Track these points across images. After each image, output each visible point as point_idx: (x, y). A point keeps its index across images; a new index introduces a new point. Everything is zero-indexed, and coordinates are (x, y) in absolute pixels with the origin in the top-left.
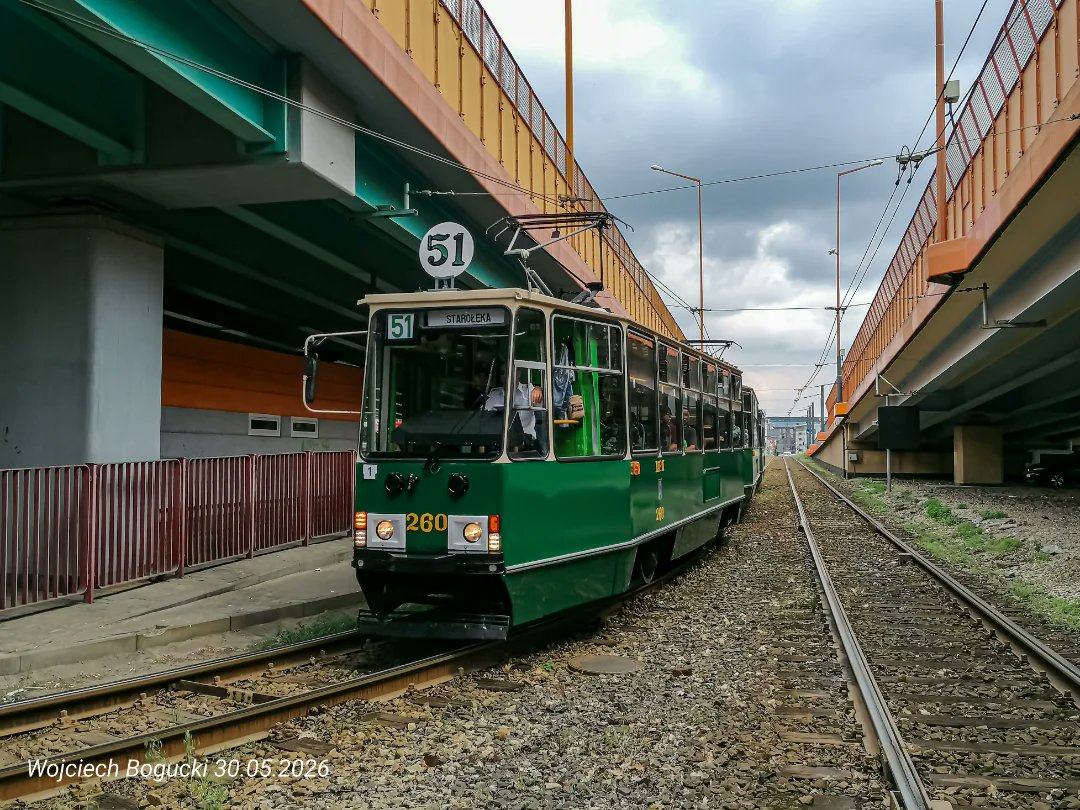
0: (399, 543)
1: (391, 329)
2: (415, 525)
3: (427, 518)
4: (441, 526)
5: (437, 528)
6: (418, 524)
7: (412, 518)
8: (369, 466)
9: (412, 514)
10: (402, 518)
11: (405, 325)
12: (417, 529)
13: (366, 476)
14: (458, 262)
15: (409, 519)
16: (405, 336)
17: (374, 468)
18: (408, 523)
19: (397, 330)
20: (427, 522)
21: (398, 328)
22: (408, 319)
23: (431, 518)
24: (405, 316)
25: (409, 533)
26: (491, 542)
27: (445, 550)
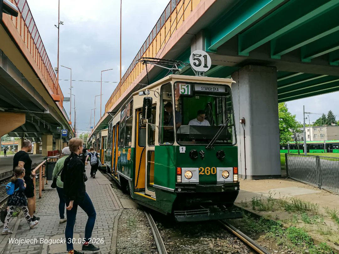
0: (195, 180)
1: (180, 90)
2: (203, 172)
3: (207, 169)
4: (214, 172)
5: (212, 173)
6: (204, 172)
7: (201, 169)
8: (182, 147)
9: (201, 168)
10: (197, 169)
11: (186, 89)
12: (204, 174)
13: (181, 152)
14: (206, 66)
15: (200, 170)
16: (186, 93)
17: (184, 148)
18: (200, 171)
19: (183, 91)
20: (208, 171)
21: (183, 90)
22: (187, 87)
23: (209, 169)
24: (186, 85)
25: (200, 176)
26: (234, 178)
27: (216, 182)
